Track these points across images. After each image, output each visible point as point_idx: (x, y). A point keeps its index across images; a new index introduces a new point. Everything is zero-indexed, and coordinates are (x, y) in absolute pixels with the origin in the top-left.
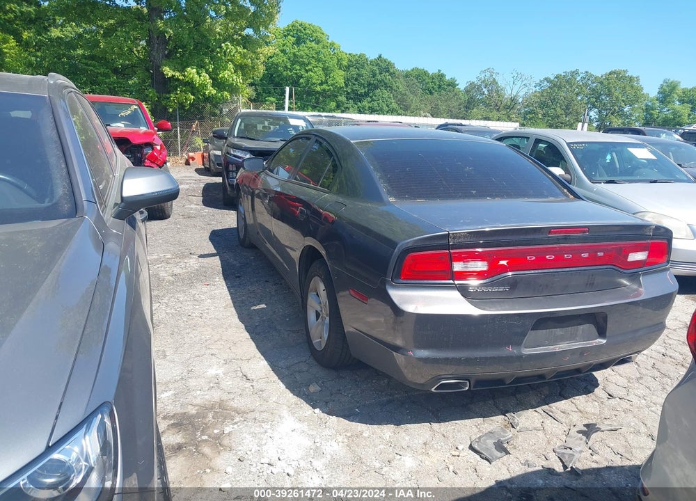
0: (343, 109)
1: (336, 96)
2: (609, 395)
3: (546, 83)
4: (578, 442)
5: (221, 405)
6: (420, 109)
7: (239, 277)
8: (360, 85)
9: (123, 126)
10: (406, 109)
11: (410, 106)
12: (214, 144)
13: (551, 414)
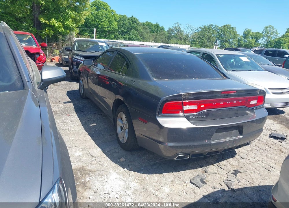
0: (117, 38)
1: (114, 33)
2: (241, 158)
3: (200, 29)
4: (232, 178)
5: (83, 168)
6: (149, 39)
7: (82, 112)
8: (124, 28)
9: (25, 45)
10: (143, 39)
11: (145, 38)
12: (64, 53)
13: (220, 166)
